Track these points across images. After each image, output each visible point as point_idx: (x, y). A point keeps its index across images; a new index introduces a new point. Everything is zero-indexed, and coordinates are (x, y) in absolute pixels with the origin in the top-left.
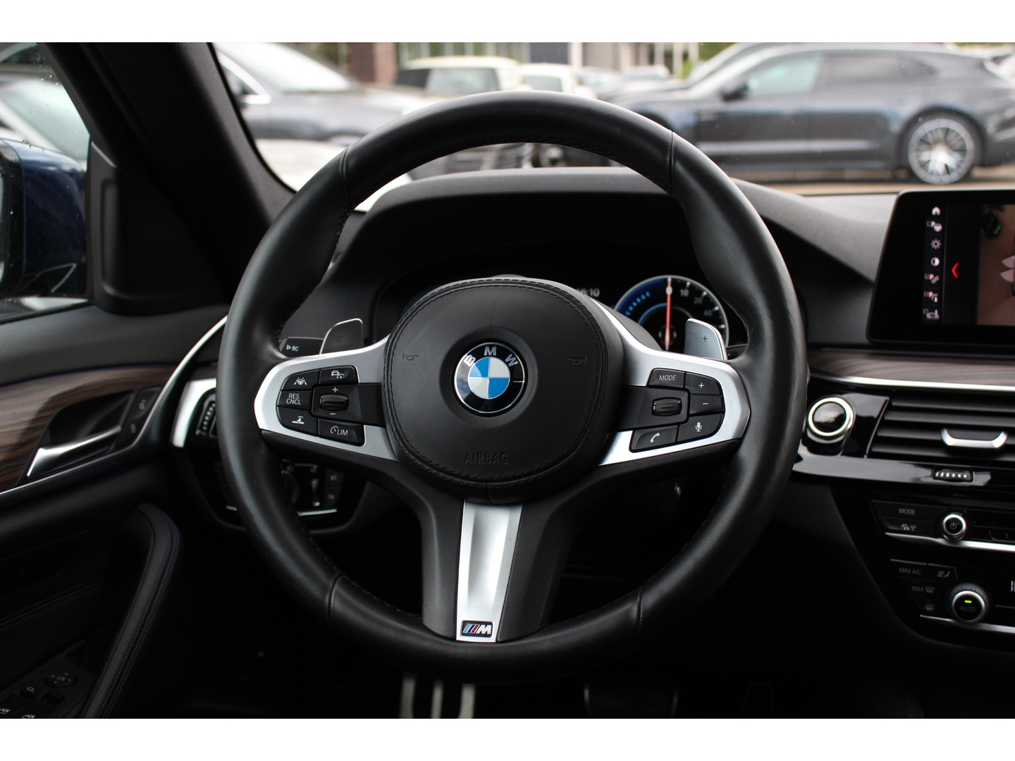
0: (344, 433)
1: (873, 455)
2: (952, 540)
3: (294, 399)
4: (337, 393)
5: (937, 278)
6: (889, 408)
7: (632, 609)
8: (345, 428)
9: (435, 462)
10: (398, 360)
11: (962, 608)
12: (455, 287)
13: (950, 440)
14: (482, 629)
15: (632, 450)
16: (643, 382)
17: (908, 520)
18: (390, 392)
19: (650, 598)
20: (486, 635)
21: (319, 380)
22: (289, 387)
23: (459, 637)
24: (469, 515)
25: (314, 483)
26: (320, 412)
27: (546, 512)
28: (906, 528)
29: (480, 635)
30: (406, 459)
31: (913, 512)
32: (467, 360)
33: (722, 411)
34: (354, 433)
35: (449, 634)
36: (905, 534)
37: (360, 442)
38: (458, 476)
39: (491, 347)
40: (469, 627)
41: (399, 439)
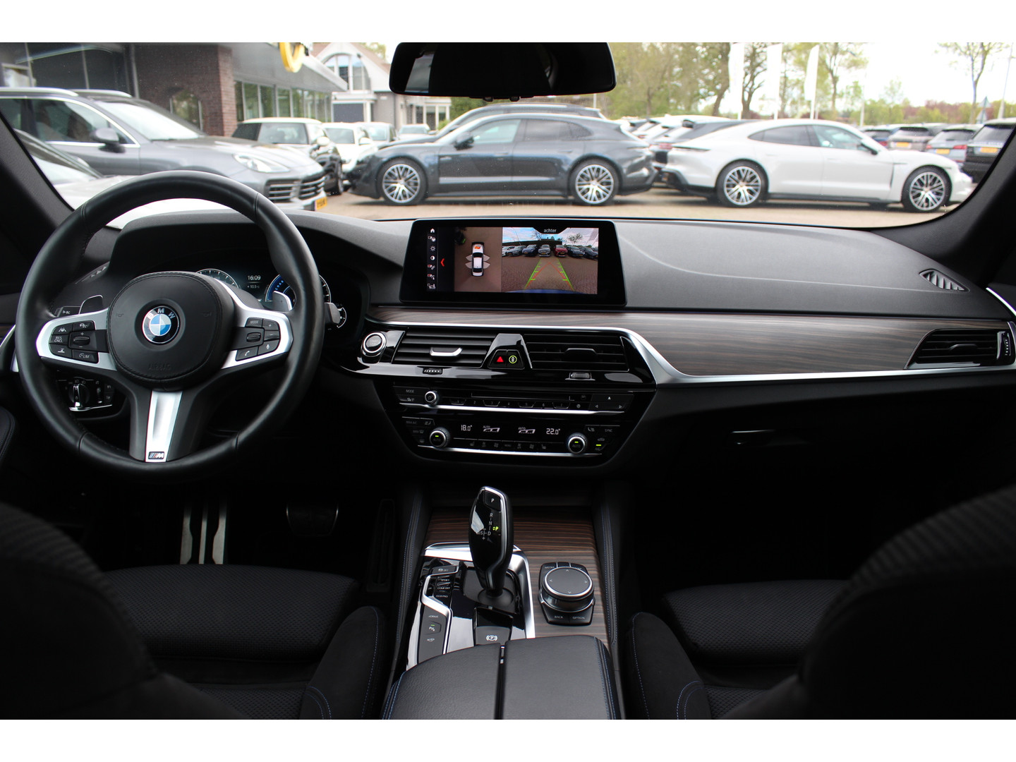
0: (87, 357)
1: (394, 362)
2: (431, 405)
3: (58, 339)
4: (83, 336)
5: (434, 267)
6: (404, 337)
7: (233, 443)
8: (88, 354)
9: (134, 370)
10: (113, 316)
11: (434, 440)
12: (144, 277)
13: (434, 354)
14: (159, 455)
15: (237, 361)
16: (243, 325)
17: (410, 395)
18: (110, 334)
19: (243, 436)
20: (161, 458)
21: (73, 329)
22: (56, 333)
23: (147, 460)
24: (155, 397)
25: (99, 390)
26: (74, 346)
27: (193, 395)
28: (409, 400)
29: (158, 458)
30: (121, 370)
31: (413, 391)
32: (150, 315)
33: (279, 338)
34: (92, 357)
35: (142, 459)
36: (408, 403)
37: (96, 361)
38: (146, 377)
39: (161, 308)
40: (152, 454)
41: (116, 359)
